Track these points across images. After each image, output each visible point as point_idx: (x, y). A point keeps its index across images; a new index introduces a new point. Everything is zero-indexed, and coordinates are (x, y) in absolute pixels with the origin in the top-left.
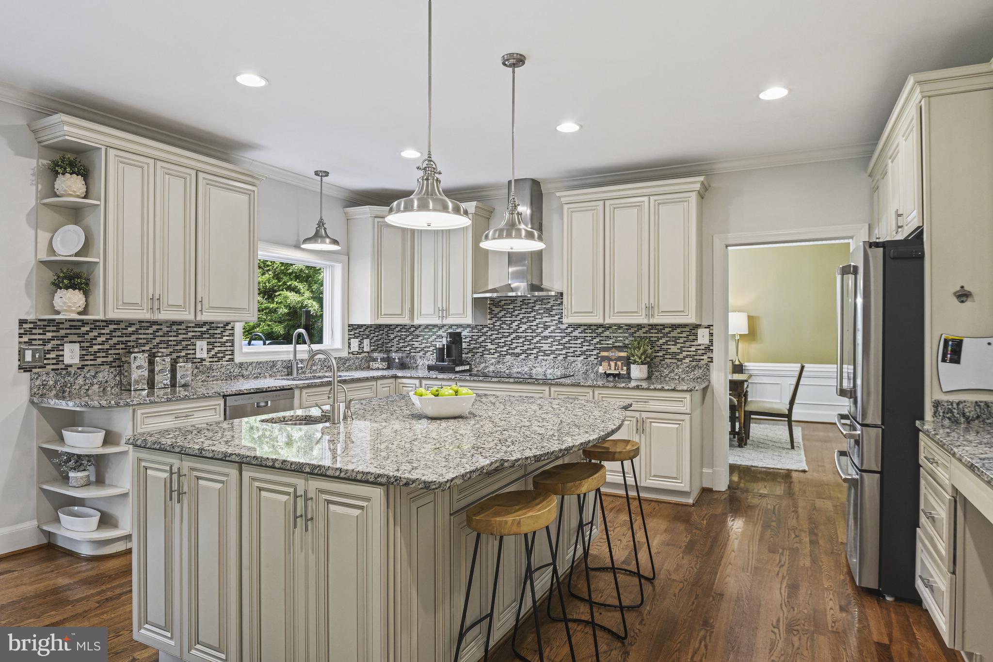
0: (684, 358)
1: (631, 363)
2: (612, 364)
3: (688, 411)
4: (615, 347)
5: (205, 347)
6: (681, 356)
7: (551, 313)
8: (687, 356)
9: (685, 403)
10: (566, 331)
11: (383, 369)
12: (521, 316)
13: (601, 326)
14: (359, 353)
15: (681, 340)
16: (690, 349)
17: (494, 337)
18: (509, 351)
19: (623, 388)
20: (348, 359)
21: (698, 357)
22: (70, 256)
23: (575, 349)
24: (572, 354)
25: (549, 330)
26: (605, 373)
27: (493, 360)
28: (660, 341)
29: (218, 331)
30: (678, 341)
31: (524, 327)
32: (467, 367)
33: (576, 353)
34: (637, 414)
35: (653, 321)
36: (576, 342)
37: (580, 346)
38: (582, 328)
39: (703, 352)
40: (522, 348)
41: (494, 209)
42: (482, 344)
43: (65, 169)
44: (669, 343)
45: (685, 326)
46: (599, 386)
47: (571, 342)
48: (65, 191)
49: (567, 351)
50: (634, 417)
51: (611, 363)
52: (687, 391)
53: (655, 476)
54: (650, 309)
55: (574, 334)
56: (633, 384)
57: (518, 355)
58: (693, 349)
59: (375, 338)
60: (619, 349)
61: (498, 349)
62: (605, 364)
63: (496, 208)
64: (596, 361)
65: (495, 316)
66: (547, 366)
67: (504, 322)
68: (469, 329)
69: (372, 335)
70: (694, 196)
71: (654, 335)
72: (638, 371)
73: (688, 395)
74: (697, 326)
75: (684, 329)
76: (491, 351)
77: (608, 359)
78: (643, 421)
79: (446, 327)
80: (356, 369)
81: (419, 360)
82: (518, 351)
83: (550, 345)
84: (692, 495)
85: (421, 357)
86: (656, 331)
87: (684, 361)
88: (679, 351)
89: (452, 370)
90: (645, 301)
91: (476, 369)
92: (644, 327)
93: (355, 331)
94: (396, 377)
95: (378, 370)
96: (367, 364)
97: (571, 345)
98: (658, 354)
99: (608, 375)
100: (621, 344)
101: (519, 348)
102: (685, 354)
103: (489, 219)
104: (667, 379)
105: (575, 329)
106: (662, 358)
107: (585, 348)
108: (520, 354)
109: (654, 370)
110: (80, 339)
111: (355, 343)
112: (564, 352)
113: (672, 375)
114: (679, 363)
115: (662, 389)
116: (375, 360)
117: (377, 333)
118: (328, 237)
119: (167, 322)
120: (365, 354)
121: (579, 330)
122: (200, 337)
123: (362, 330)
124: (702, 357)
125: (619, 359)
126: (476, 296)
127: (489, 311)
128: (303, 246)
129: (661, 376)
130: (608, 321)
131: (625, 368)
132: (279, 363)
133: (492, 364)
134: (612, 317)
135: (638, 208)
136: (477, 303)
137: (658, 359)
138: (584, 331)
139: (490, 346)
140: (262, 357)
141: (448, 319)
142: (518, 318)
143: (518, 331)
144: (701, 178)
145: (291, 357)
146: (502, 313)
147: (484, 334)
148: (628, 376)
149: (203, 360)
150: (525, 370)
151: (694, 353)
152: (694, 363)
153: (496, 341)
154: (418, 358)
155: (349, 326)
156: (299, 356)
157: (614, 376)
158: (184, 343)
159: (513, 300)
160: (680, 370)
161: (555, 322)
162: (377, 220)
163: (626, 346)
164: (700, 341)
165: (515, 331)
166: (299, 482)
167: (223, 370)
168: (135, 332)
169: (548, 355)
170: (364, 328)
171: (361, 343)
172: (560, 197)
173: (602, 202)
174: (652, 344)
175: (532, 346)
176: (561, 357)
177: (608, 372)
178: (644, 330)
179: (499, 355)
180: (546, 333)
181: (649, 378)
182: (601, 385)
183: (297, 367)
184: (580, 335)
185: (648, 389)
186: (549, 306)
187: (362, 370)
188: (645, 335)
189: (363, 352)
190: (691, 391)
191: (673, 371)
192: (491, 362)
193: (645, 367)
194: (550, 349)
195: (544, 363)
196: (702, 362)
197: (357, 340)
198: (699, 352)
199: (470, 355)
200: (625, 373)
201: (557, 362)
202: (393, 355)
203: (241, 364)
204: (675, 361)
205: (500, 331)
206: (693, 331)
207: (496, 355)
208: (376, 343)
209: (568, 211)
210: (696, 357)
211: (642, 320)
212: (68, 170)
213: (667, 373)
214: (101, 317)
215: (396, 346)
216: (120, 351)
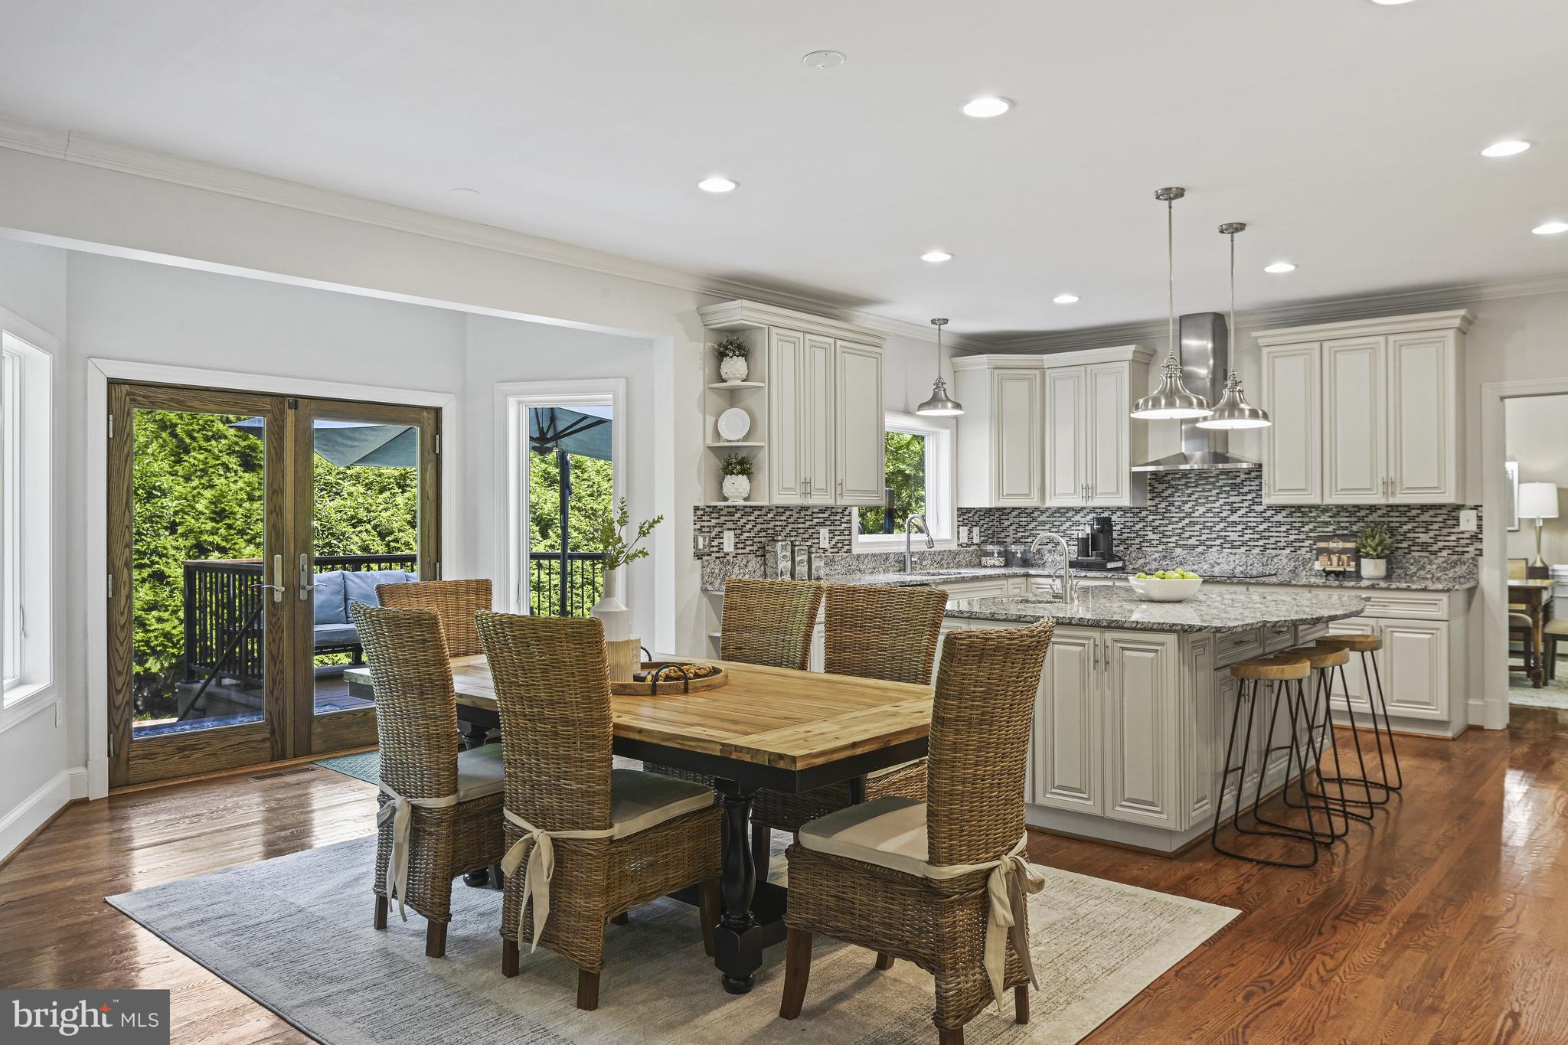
0: (1440, 550)
1: (1361, 557)
2: (1335, 558)
3: (1445, 617)
4: (1338, 535)
5: (827, 536)
6: (1435, 548)
7: (1241, 491)
8: (1444, 548)
9: (1440, 607)
10: (1264, 515)
11: (1000, 567)
12: (1196, 495)
13: (1316, 507)
14: (968, 546)
15: (1436, 526)
16: (1448, 538)
17: (1157, 523)
18: (1180, 543)
19: (1353, 588)
20: (958, 553)
21: (1460, 549)
22: (738, 441)
23: (1278, 539)
24: (1273, 546)
25: (1240, 513)
26: (1324, 570)
27: (1157, 555)
28: (1404, 527)
29: (838, 518)
30: (1430, 527)
31: (1202, 509)
32: (1120, 564)
33: (1279, 544)
34: (1372, 622)
35: (1392, 501)
36: (1279, 529)
37: (1285, 534)
38: (1288, 511)
39: (1468, 541)
40: (1199, 538)
41: (1156, 351)
42: (1140, 533)
43: (734, 352)
44: (1417, 530)
45: (1441, 506)
46: (1318, 586)
47: (1271, 529)
48: (734, 374)
49: (1267, 541)
50: (1368, 625)
51: (1332, 556)
52: (1443, 591)
53: (1399, 701)
54: (1389, 485)
55: (1276, 518)
56: (1365, 583)
57: (1194, 547)
58: (1453, 537)
59: (985, 526)
60: (1344, 538)
61: (1163, 540)
62: (1323, 558)
63: (1158, 350)
64: (1308, 555)
65: (1159, 495)
66: (1237, 562)
67: (1172, 504)
68: (1119, 513)
69: (982, 522)
70: (1451, 335)
71: (1395, 519)
72: (1371, 568)
73: (1444, 597)
74: (1459, 507)
75: (1439, 511)
76: (1153, 542)
77: (1329, 552)
78: (1381, 631)
79: (1085, 511)
80: (966, 566)
81: (1048, 555)
82: (1193, 541)
83: (1240, 534)
84: (1451, 726)
85: (1049, 551)
86: (1398, 514)
87: (1439, 554)
88: (1432, 541)
89: (1102, 567)
90: (1382, 474)
91: (1131, 567)
92: (1380, 509)
93: (966, 516)
94: (1027, 576)
95: (993, 565)
96: (978, 560)
97: (1271, 534)
98: (1400, 545)
99: (1328, 573)
100: (1345, 532)
101: (1194, 539)
102: (1441, 544)
103: (1148, 364)
104: (1415, 578)
105: (1278, 512)
106: (1406, 551)
107: (1292, 538)
108: (1197, 546)
109: (1395, 566)
110: (734, 526)
111: (964, 530)
112: (1261, 543)
113: (1422, 573)
114: (1433, 557)
115: (1408, 589)
116: (990, 554)
117: (987, 520)
118: (948, 400)
119: (797, 507)
120: (975, 547)
121: (1284, 513)
122: (823, 525)
123: (971, 515)
124: (1466, 549)
125: (1344, 551)
126: (1135, 469)
127: (1149, 488)
128: (919, 413)
129: (1406, 574)
130: (1328, 501)
131: (1353, 564)
132: (892, 556)
133: (1155, 560)
134: (1334, 496)
135: (1371, 351)
136: (1136, 478)
137: (1400, 552)
138: (1290, 515)
139: (1151, 536)
140: (877, 549)
141: (1094, 500)
142: (1194, 497)
143: (1193, 515)
144: (1462, 312)
145: (903, 549)
146: (1169, 491)
147: (1143, 519)
148: (1357, 575)
149: (825, 550)
150: (1205, 568)
151: (1455, 544)
152: (1455, 557)
153: (1160, 529)
154: (1046, 552)
155: (959, 509)
156: (913, 548)
157: (1337, 574)
158: (810, 531)
159: (1185, 474)
160: (1434, 567)
161: (1246, 504)
162: (997, 372)
163: (1354, 535)
164: (1462, 528)
165: (1189, 515)
166: (1096, 634)
167: (843, 562)
168: (773, 519)
169: (1239, 547)
170: (974, 511)
171: (970, 532)
172: (1256, 338)
173: (1317, 345)
174: (1392, 531)
175: (1214, 536)
176: (1257, 550)
177: (1327, 569)
178: (1380, 512)
179: (1164, 547)
180: (1234, 518)
181: (1388, 577)
182: (1321, 584)
183: (911, 562)
184: (1286, 519)
185: (1388, 589)
186: (1238, 481)
187: (973, 567)
188: (1382, 519)
189: (973, 544)
190: (1448, 590)
191: (1423, 568)
192: (1153, 557)
193: (1382, 563)
194: (1241, 538)
195: (1232, 558)
196: (1467, 556)
197: (967, 528)
198: (1462, 541)
199: (1121, 548)
200: (1353, 570)
201: (1251, 557)
202: (1013, 548)
203: (859, 556)
204: (1427, 554)
205: (1166, 515)
206: (1453, 514)
207: (1160, 548)
208: (987, 532)
209: (1268, 356)
210: (1457, 549)
211: (1377, 499)
212: (737, 353)
213: (1415, 570)
214: (765, 503)
215: (1012, 536)
216: (763, 539)
